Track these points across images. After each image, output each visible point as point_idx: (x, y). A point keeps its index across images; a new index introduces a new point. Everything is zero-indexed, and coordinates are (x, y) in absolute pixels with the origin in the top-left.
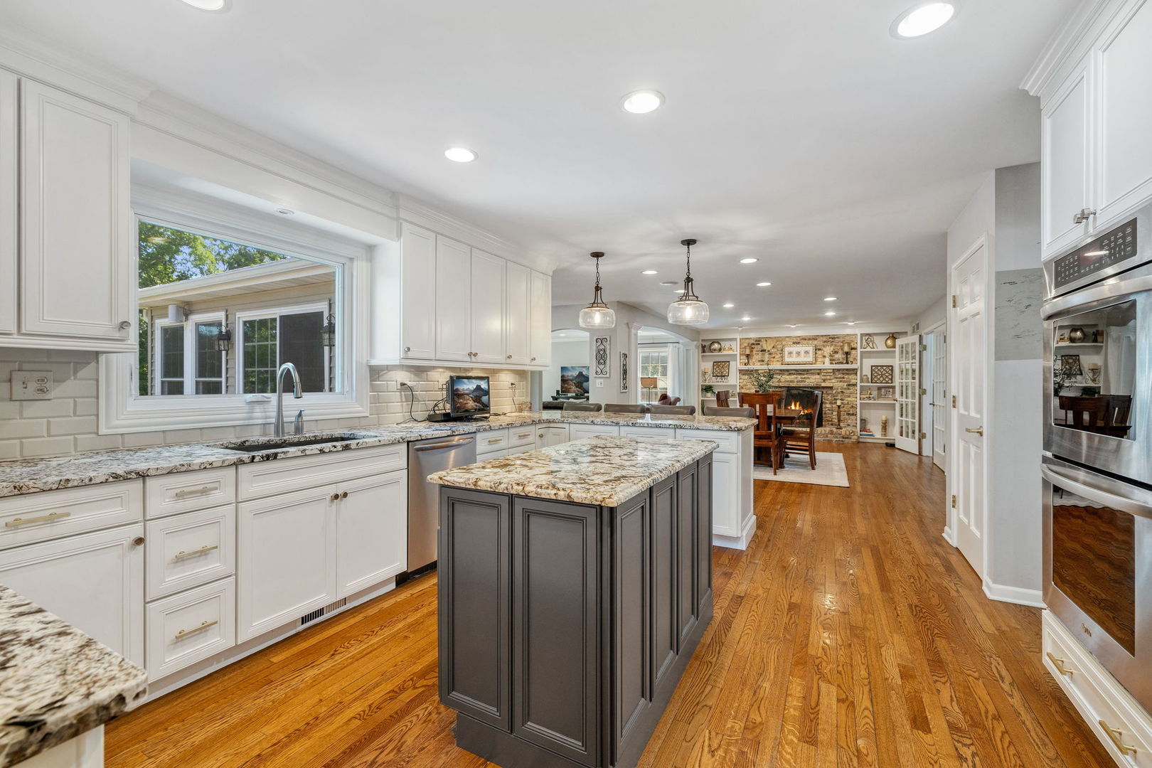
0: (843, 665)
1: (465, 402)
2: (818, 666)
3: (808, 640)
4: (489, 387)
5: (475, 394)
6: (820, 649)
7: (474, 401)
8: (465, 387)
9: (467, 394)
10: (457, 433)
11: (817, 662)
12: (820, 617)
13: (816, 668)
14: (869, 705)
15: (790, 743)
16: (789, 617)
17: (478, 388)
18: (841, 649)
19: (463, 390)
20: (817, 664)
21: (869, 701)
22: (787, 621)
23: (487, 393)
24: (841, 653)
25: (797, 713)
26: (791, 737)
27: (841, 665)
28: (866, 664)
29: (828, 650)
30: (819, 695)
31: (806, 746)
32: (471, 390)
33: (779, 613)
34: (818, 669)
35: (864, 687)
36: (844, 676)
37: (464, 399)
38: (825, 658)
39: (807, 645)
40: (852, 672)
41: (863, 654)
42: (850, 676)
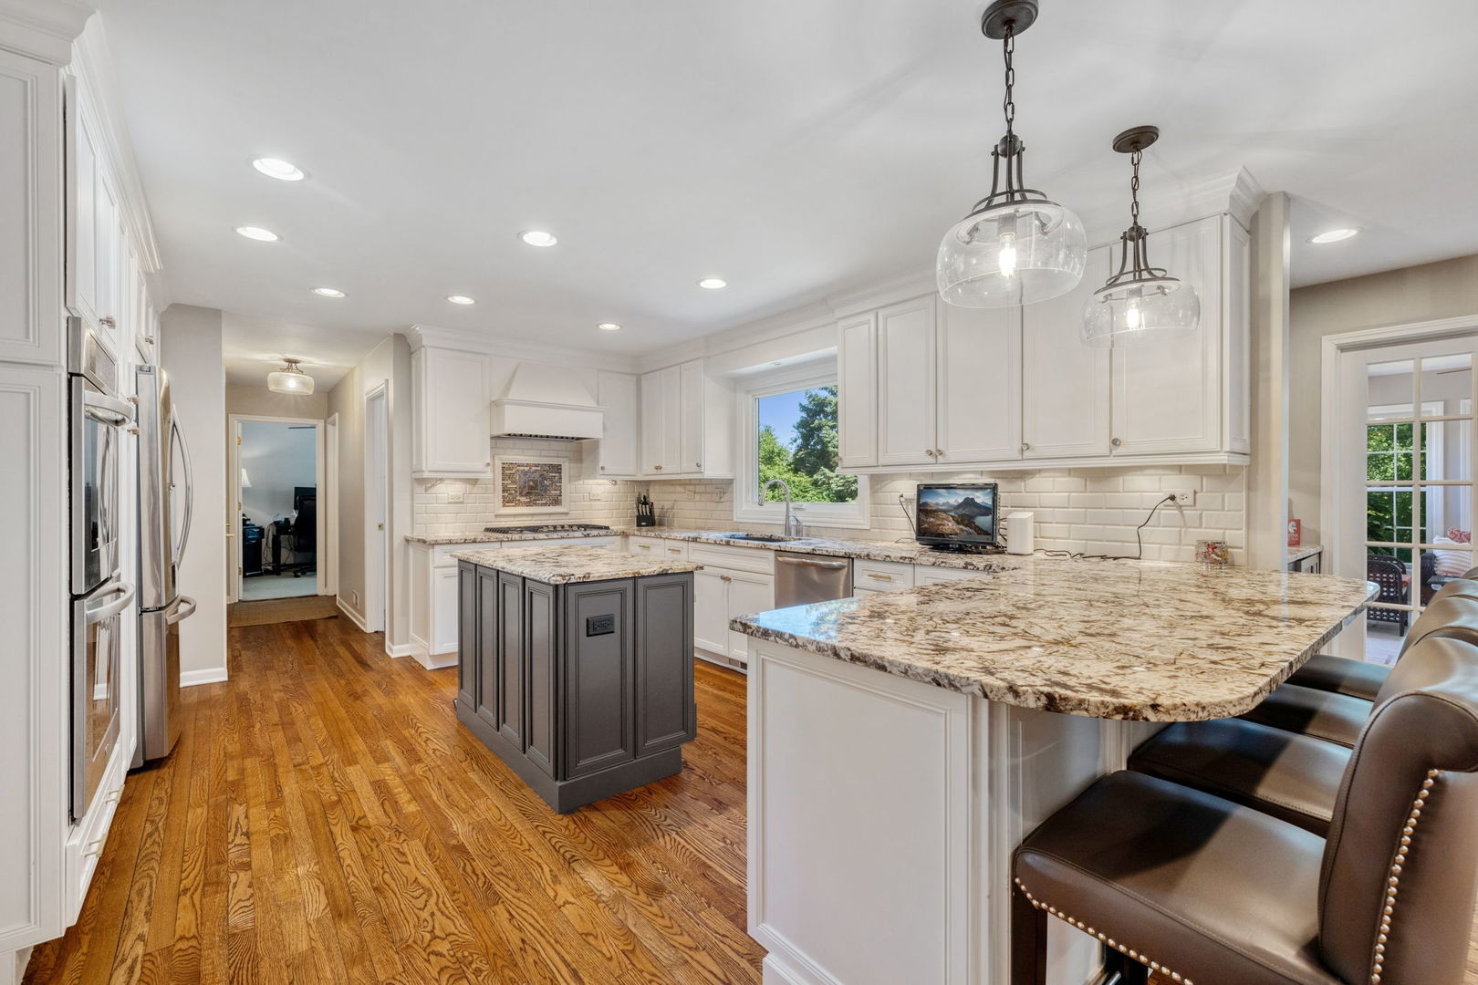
0: (372, 849)
1: (939, 522)
2: (400, 833)
3: (430, 855)
4: (994, 501)
5: (961, 511)
6: (406, 851)
7: (958, 523)
8: (941, 500)
9: (945, 511)
10: (818, 552)
11: (403, 837)
12: (437, 904)
13: (400, 830)
14: (333, 828)
15: (389, 775)
16: (479, 872)
17: (969, 502)
18: (383, 868)
19: (937, 504)
20: (402, 835)
21: (334, 832)
22: (474, 864)
23: (991, 510)
24: (380, 864)
25: (396, 791)
26: (392, 777)
27: (374, 848)
28: (344, 868)
29: (398, 857)
30: (385, 811)
31: (378, 778)
32: (952, 506)
33: (496, 870)
34: (398, 830)
35: (341, 841)
36: (367, 839)
37: (937, 517)
38: (397, 846)
39: (426, 849)
40: (359, 848)
41: (352, 878)
42: (360, 843)
